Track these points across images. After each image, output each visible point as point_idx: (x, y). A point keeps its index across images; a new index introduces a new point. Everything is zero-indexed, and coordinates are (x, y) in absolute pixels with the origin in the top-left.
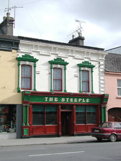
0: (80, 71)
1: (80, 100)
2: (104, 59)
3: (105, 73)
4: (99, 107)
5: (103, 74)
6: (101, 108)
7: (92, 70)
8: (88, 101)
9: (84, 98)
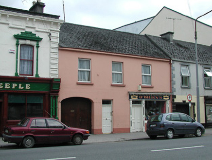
0: (17, 45)
1: (14, 85)
2: (59, 30)
3: (59, 49)
4: (47, 96)
5: (57, 51)
6: (49, 97)
7: (38, 44)
8: (28, 87)
9: (21, 83)
